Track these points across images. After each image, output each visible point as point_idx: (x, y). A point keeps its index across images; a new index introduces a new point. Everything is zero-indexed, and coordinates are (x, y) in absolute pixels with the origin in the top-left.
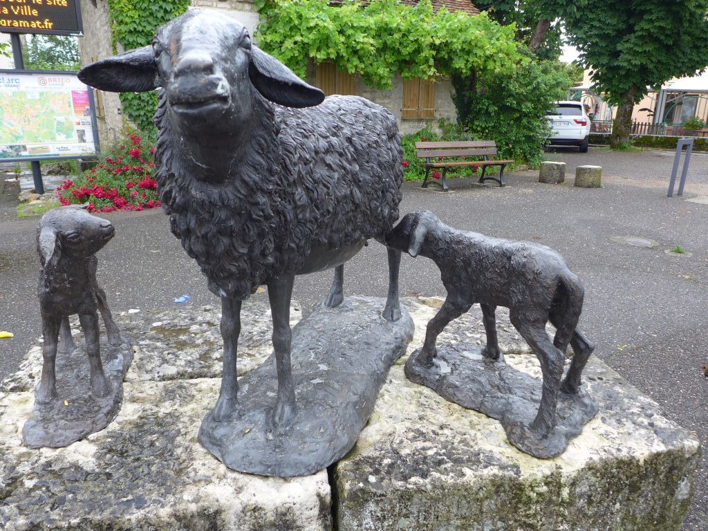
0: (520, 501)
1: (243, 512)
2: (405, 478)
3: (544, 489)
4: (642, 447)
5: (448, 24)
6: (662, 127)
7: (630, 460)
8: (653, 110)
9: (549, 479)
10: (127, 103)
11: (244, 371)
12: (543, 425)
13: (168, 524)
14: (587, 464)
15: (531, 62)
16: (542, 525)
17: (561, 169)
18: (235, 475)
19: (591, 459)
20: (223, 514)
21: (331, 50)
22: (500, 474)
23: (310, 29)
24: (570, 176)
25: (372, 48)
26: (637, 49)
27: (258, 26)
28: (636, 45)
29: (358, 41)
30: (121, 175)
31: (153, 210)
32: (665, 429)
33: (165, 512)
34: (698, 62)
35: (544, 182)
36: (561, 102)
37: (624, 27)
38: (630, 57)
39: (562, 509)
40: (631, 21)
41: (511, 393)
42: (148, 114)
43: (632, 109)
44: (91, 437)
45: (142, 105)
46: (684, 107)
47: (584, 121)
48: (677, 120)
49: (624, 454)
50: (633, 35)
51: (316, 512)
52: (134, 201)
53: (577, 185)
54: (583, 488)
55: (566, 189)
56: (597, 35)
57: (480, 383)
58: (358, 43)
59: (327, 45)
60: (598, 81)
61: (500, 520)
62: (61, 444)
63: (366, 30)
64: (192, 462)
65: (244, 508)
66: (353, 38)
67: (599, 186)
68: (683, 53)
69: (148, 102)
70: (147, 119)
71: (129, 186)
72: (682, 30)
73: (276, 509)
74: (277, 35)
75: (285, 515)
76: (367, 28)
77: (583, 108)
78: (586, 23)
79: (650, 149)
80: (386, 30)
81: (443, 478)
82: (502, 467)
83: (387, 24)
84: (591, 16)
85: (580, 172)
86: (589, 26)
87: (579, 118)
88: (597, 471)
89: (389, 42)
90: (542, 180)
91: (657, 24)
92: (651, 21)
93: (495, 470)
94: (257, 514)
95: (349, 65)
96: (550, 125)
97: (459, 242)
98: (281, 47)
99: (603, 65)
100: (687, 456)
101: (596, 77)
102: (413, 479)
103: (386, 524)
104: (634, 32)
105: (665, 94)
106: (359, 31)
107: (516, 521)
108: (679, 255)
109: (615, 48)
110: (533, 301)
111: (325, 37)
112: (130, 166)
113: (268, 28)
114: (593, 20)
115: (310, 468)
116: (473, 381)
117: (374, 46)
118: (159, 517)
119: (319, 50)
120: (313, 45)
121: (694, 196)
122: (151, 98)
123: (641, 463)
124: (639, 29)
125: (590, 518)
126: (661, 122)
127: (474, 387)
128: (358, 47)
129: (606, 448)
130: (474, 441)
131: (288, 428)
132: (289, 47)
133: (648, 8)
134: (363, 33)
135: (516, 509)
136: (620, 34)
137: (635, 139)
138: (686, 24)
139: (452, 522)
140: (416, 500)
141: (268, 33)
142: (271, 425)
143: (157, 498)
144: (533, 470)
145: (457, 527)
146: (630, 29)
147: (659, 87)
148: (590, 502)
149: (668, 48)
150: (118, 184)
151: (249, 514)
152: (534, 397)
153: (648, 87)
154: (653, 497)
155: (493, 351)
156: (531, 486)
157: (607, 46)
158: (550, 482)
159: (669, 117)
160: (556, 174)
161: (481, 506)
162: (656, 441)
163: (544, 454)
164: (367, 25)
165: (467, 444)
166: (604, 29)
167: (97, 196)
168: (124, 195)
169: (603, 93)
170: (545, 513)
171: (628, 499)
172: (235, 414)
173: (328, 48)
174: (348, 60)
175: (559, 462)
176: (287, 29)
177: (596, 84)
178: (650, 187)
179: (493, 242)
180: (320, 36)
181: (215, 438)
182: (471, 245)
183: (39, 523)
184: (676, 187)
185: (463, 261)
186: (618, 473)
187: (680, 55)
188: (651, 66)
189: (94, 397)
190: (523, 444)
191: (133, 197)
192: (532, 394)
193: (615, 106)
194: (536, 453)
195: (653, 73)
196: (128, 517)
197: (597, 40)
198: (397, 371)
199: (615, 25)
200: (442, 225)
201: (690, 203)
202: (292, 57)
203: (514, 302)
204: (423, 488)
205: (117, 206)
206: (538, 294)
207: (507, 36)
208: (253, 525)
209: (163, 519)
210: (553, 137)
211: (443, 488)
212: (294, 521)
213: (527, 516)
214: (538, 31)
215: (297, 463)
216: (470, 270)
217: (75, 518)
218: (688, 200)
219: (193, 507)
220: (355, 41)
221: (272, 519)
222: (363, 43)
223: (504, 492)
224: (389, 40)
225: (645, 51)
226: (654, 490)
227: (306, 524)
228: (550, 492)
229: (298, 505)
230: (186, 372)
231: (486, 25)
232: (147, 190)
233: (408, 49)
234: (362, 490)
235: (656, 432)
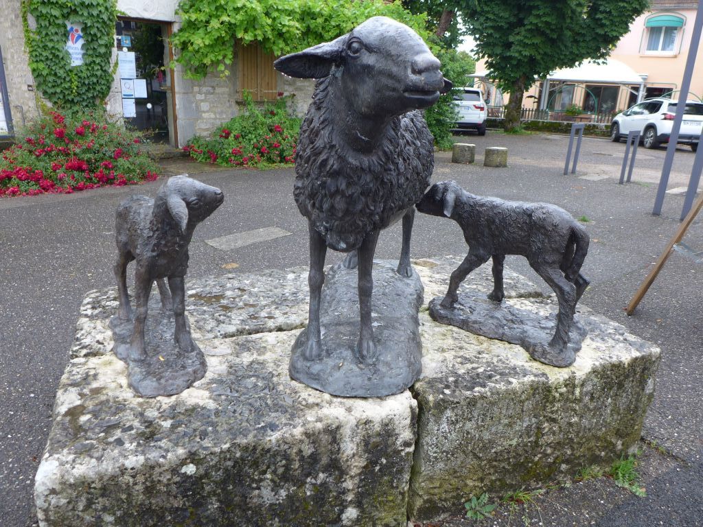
0: (547, 401)
1: (356, 426)
2: (471, 389)
3: (564, 390)
4: (625, 355)
5: (366, 11)
6: (546, 113)
7: (619, 364)
8: (537, 96)
9: (568, 382)
10: (41, 79)
11: (295, 325)
12: (561, 342)
13: (300, 441)
14: (593, 368)
15: (440, 51)
16: (562, 418)
17: (471, 150)
18: (339, 400)
19: (594, 364)
20: (342, 429)
21: (258, 32)
22: (536, 380)
23: (237, 10)
24: (480, 157)
25: (298, 32)
26: (526, 41)
27: (179, 3)
28: (525, 37)
29: (283, 23)
30: (45, 155)
31: (85, 191)
32: (635, 342)
33: (298, 432)
34: (577, 55)
35: (457, 162)
36: (467, 89)
37: (515, 21)
38: (521, 49)
39: (574, 405)
40: (521, 16)
41: (522, 323)
42: (64, 91)
43: (522, 96)
44: (195, 384)
45: (59, 82)
46: (563, 95)
47: (482, 106)
48: (558, 107)
49: (614, 360)
50: (523, 29)
51: (408, 421)
52: (63, 183)
53: (486, 165)
54: (589, 388)
55: (478, 169)
56: (492, 27)
57: (498, 319)
58: (284, 26)
59: (254, 27)
60: (492, 70)
61: (534, 417)
62: (175, 391)
63: (290, 13)
64: (298, 395)
65: (358, 422)
66: (278, 21)
67: (505, 166)
68: (566, 46)
69: (64, 79)
70: (64, 97)
71: (55, 169)
72: (565, 26)
73: (382, 420)
74: (202, 14)
75: (387, 425)
76: (291, 11)
77: (481, 94)
78: (482, 15)
79: (538, 132)
80: (309, 14)
81: (498, 386)
82: (535, 376)
83: (309, 8)
84: (486, 9)
85: (489, 153)
86: (484, 18)
87: (477, 103)
88: (599, 373)
89: (312, 26)
90: (455, 160)
91: (544, 19)
92: (538, 16)
93: (532, 378)
94: (367, 426)
95: (275, 48)
96: (457, 110)
97: (483, 205)
98: (206, 26)
99: (497, 55)
100: (654, 359)
101: (490, 65)
102: (477, 389)
103: (458, 426)
104: (524, 25)
105: (549, 83)
106: (283, 14)
107: (544, 417)
108: (585, 223)
109: (508, 39)
110: (551, 247)
111: (252, 18)
112: (54, 146)
113: (191, 7)
114: (488, 12)
115: (400, 388)
116: (492, 317)
117: (299, 30)
118: (293, 436)
119: (246, 31)
120: (240, 26)
121: (585, 174)
122: (68, 75)
123: (626, 366)
124: (528, 23)
125: (591, 411)
126: (545, 108)
127: (495, 322)
128: (284, 30)
129: (602, 357)
130: (507, 360)
131: (374, 360)
132: (216, 27)
133: (536, 4)
134: (288, 16)
135: (545, 407)
136: (512, 27)
137: (524, 124)
138: (568, 21)
139: (502, 422)
140: (479, 405)
141: (191, 11)
142: (360, 358)
143: (287, 422)
144: (557, 376)
145: (506, 425)
146: (520, 23)
147: (545, 76)
148: (592, 398)
149: (553, 42)
150: (43, 166)
151: (361, 427)
152: (542, 326)
153: (536, 76)
154: (631, 393)
155: (500, 294)
156: (556, 388)
157: (500, 37)
158: (568, 384)
159: (551, 105)
160: (468, 155)
161: (523, 406)
162: (633, 350)
163: (563, 363)
164: (292, 8)
165: (503, 363)
166: (498, 22)
167: (20, 179)
168: (51, 177)
169: (497, 80)
170: (563, 409)
171: (617, 395)
172: (324, 353)
173: (256, 29)
174: (274, 43)
175: (572, 368)
176: (213, 8)
177: (491, 73)
178: (547, 166)
179: (514, 204)
180: (248, 17)
181: (312, 374)
182: (494, 207)
183: (195, 452)
184: (571, 166)
185: (487, 220)
186: (611, 374)
187: (563, 48)
188: (539, 57)
189: (182, 353)
190: (545, 358)
191: (61, 179)
192: (539, 323)
193: (508, 93)
194: (557, 364)
195: (540, 64)
196: (268, 439)
197: (492, 31)
198: (424, 316)
199: (507, 18)
200: (465, 192)
201: (583, 180)
202: (218, 37)
203: (534, 250)
204: (485, 395)
205: (44, 189)
206: (555, 241)
207: (419, 24)
208: (364, 436)
209: (296, 437)
210: (459, 121)
211: (498, 393)
212: (394, 430)
213: (552, 412)
214: (443, 21)
215: (390, 385)
216: (493, 227)
217: (225, 444)
218: (581, 177)
219: (319, 426)
220: (281, 24)
221: (379, 429)
222: (289, 26)
223: (539, 394)
224: (312, 24)
225: (533, 43)
226: (632, 387)
227: (402, 432)
228: (568, 392)
229: (397, 416)
230: (245, 329)
231: (400, 14)
232: (75, 172)
233: (330, 33)
234: (442, 400)
235: (630, 344)
